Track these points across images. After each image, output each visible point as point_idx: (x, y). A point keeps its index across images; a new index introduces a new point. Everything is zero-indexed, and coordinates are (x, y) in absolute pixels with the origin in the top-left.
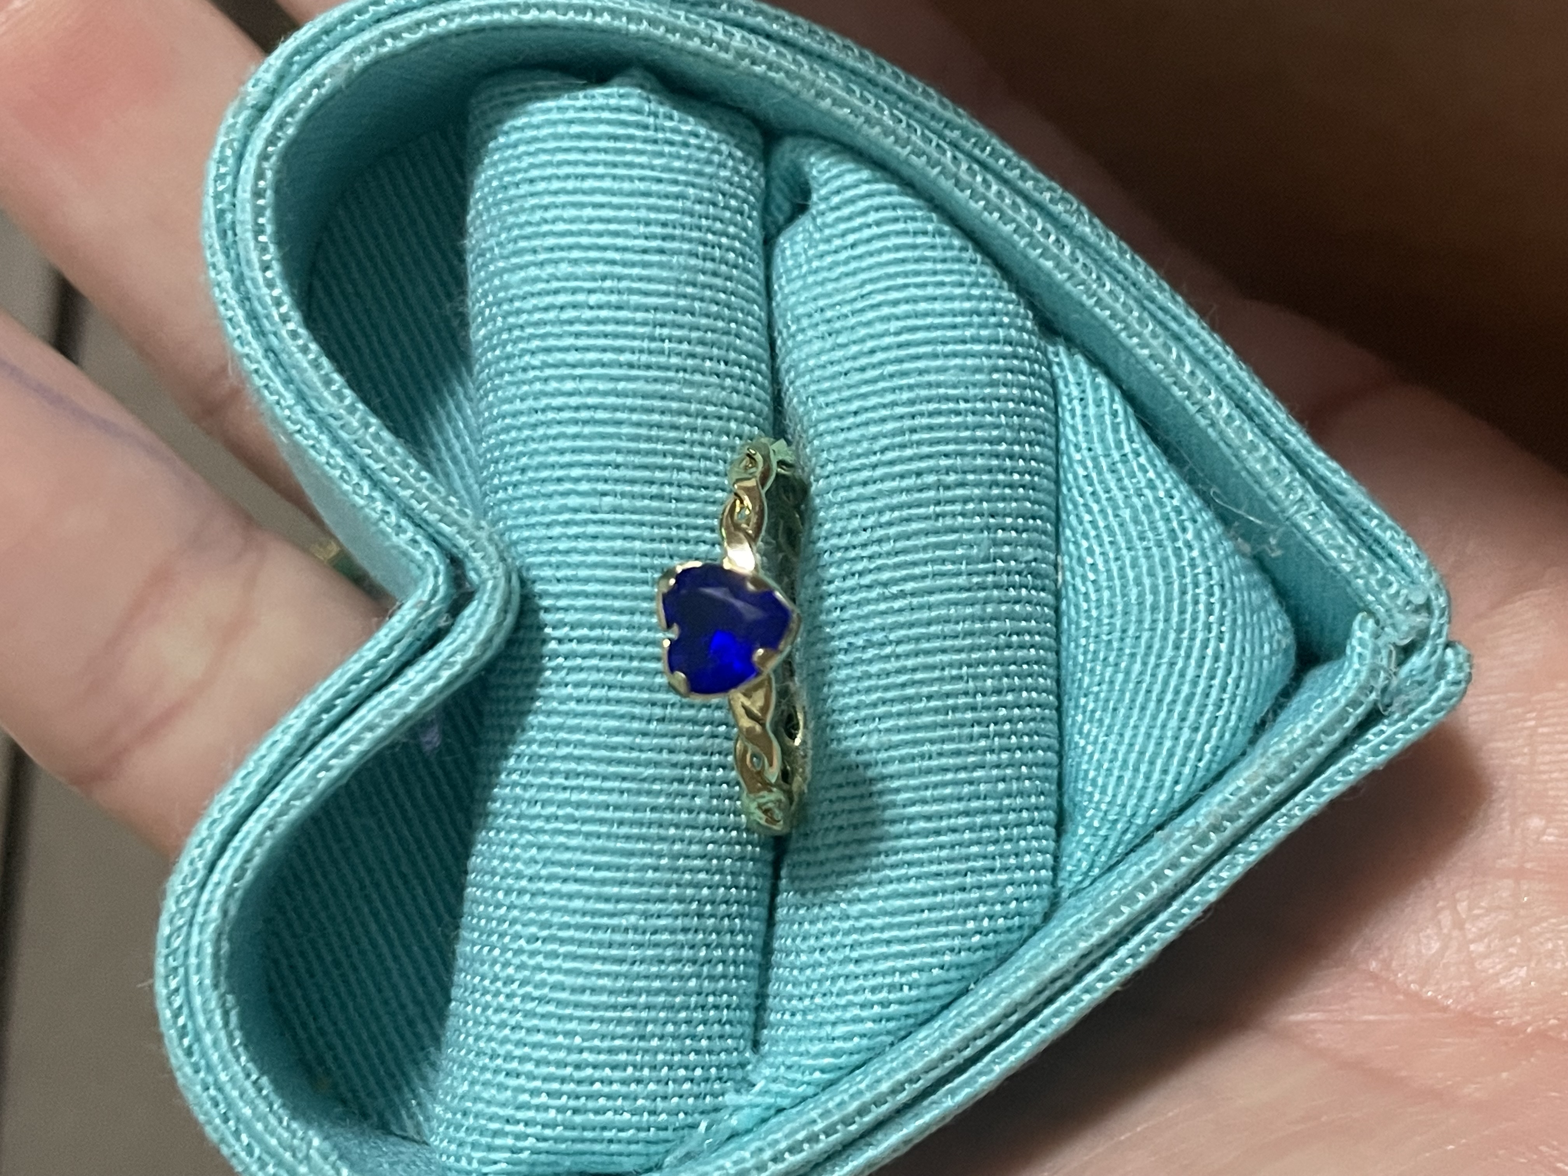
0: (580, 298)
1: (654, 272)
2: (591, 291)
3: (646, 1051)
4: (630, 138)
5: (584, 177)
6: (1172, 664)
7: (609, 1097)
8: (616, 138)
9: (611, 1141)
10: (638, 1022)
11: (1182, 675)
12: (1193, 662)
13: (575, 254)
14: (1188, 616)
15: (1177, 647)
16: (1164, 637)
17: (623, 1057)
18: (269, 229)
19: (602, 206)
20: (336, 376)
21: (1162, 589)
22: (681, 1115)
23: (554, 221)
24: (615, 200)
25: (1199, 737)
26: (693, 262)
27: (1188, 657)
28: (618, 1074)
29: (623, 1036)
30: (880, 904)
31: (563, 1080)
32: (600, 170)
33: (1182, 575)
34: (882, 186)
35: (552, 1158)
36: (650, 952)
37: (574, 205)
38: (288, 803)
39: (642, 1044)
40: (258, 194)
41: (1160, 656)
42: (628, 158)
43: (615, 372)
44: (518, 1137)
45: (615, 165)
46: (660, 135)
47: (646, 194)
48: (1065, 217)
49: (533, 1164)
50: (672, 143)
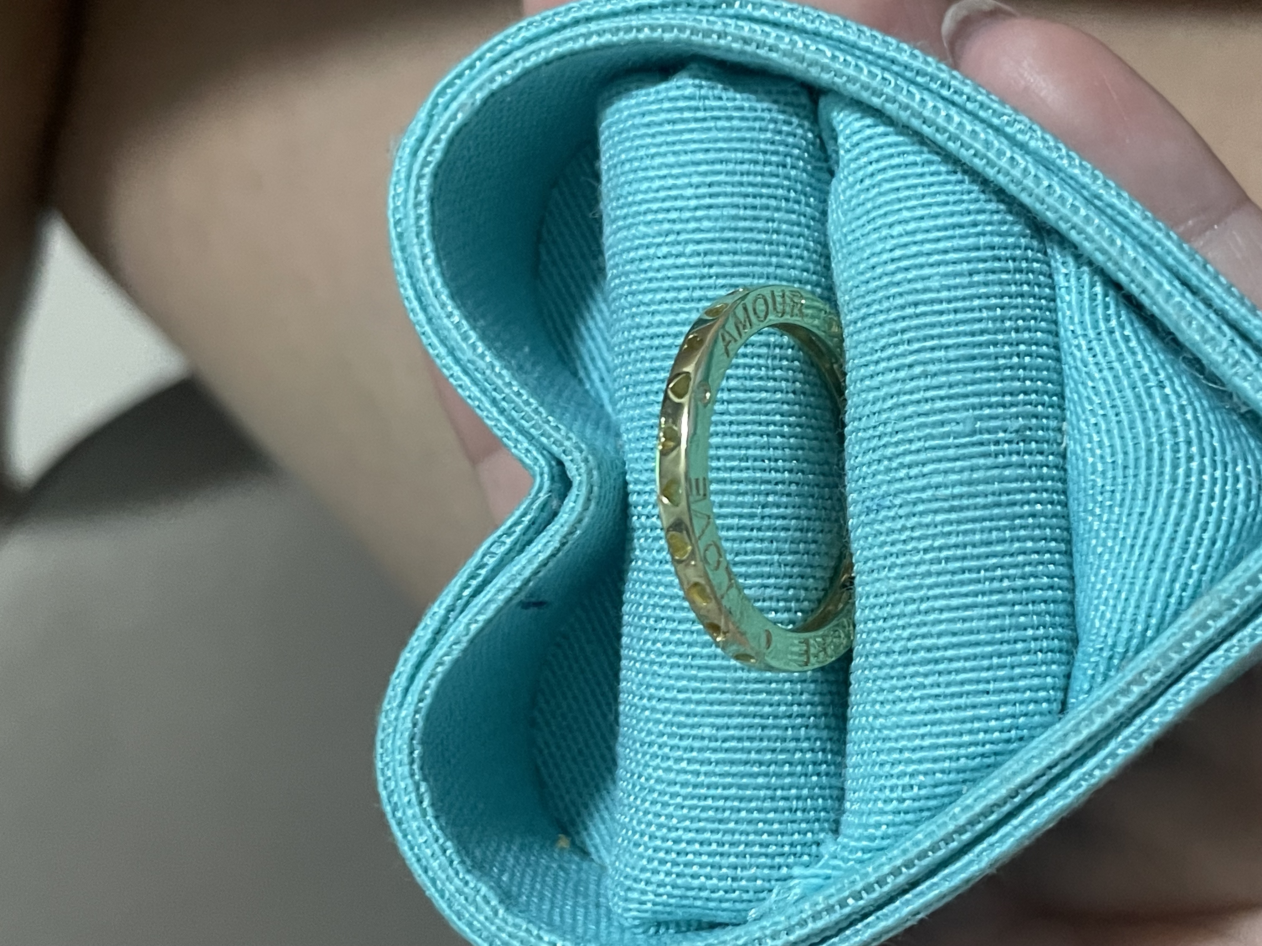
0: (652, 251)
1: (706, 224)
2: (659, 245)
3: (725, 832)
4: (684, 121)
5: (653, 156)
6: (1142, 514)
7: (702, 866)
8: (674, 122)
9: (708, 899)
10: (717, 809)
11: (1150, 523)
12: (1161, 510)
13: (649, 217)
14: (1155, 470)
15: (1146, 499)
16: (1134, 491)
17: (707, 835)
18: (426, 229)
19: (665, 177)
20: (471, 333)
21: (1131, 449)
22: (759, 882)
23: (635, 194)
24: (675, 171)
25: (1168, 576)
26: (733, 212)
27: (1155, 507)
28: (705, 848)
29: (707, 820)
30: (894, 719)
31: (667, 852)
32: (663, 149)
33: (1148, 435)
34: (881, 129)
35: (668, 909)
36: (721, 756)
37: (646, 179)
38: (450, 647)
39: (721, 827)
40: (417, 205)
41: (1131, 508)
42: (686, 136)
43: (676, 306)
44: (644, 892)
45: (674, 143)
46: (708, 114)
47: (698, 164)
48: (1020, 137)
49: (655, 912)
50: (718, 118)
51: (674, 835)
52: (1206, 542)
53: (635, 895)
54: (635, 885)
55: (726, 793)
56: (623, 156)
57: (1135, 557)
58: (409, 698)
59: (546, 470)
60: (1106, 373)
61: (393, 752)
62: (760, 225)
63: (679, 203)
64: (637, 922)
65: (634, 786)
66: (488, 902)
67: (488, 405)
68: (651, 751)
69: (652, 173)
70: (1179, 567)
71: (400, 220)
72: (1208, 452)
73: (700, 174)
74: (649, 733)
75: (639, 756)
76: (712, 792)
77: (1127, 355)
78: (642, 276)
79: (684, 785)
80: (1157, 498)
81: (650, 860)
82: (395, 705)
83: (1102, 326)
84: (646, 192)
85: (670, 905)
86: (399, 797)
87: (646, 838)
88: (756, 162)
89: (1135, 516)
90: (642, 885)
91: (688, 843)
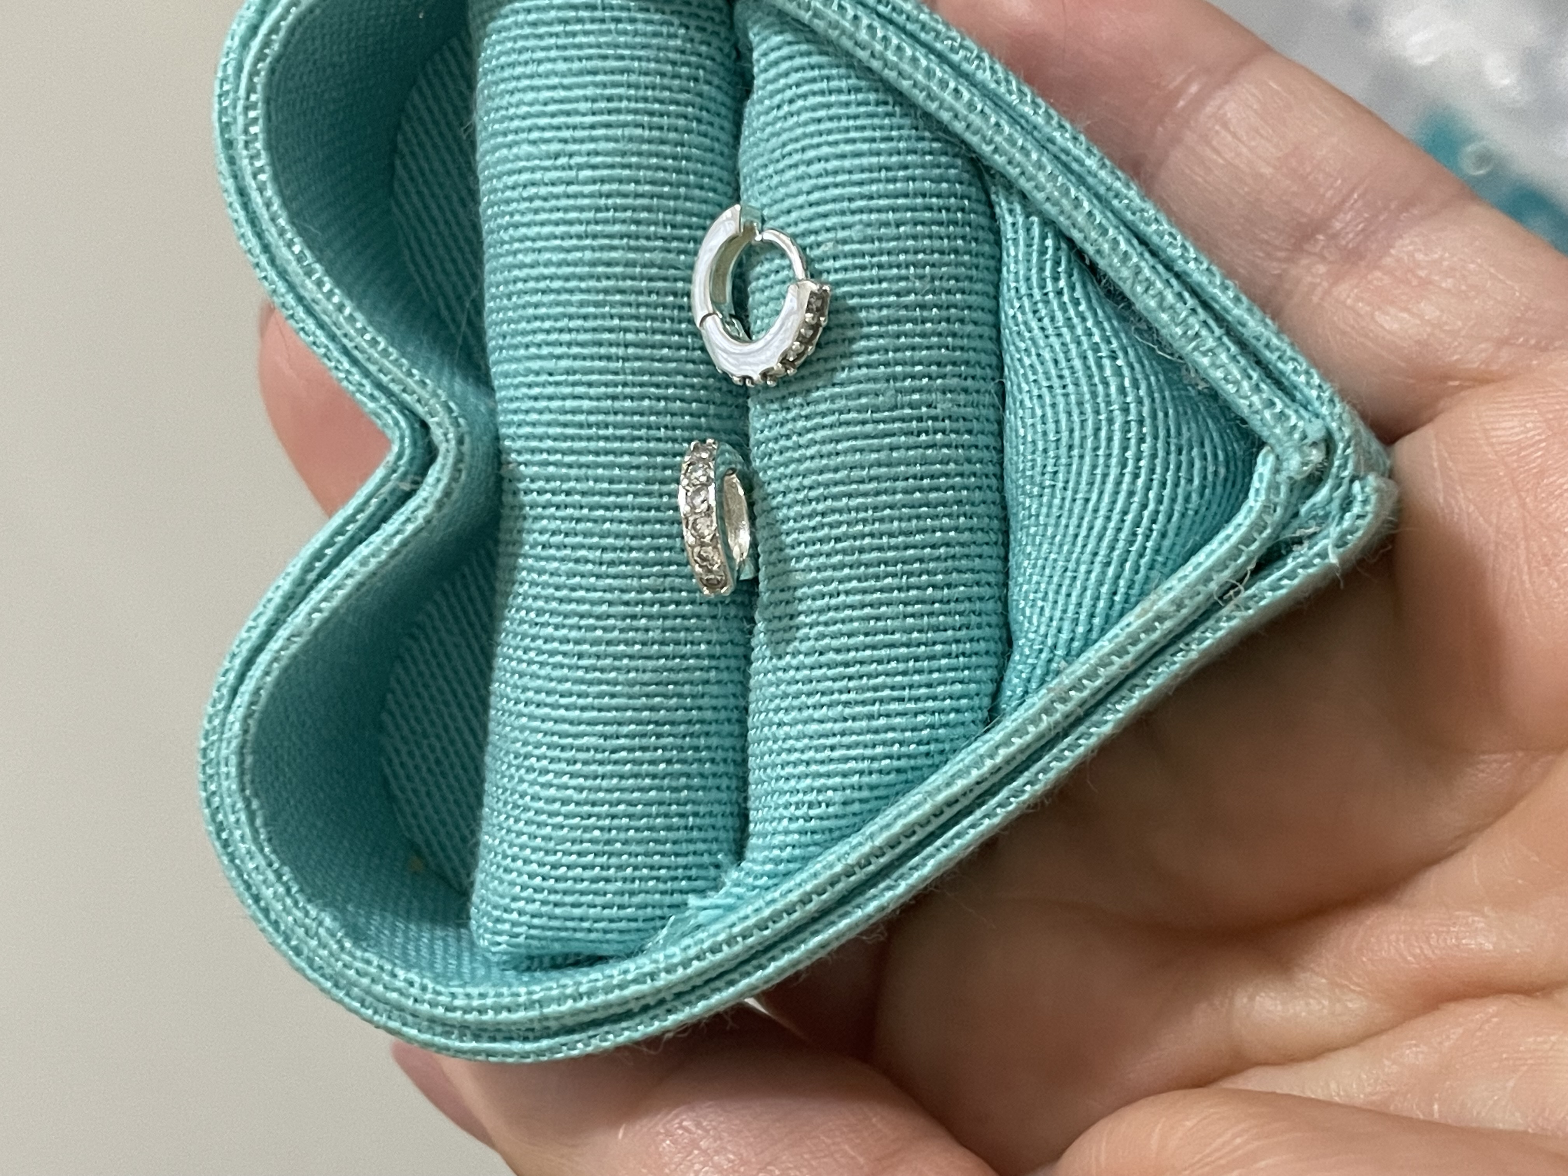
2: (547, 169)
4: (579, 21)
12: (1107, 497)
14: (1102, 451)
15: (1091, 483)
16: (1079, 474)
17: (590, 858)
18: (260, 138)
19: (555, 87)
20: (316, 266)
22: (650, 909)
24: (566, 81)
25: (1111, 571)
26: (637, 132)
31: (544, 878)
34: (801, 48)
36: (609, 768)
38: (289, 639)
39: (607, 848)
40: (249, 107)
46: (607, 14)
50: (618, 20)
51: (551, 859)
52: (1155, 533)
53: (507, 926)
54: (506, 916)
55: (614, 810)
56: (503, 59)
57: (1078, 549)
58: (238, 701)
59: (407, 433)
60: (1053, 340)
61: (218, 763)
62: (666, 149)
63: (571, 120)
64: (505, 958)
65: (506, 803)
66: (333, 935)
67: (336, 354)
68: (527, 763)
69: (537, 82)
70: (1123, 561)
71: (228, 124)
72: (1162, 433)
73: (596, 85)
74: (525, 743)
75: (513, 770)
76: (597, 809)
77: (1076, 320)
78: (526, 204)
79: (565, 802)
80: (1103, 483)
81: (524, 888)
82: (220, 706)
83: (1050, 287)
84: (531, 104)
85: (545, 938)
86: (225, 816)
87: (520, 863)
88: (663, 75)
89: (1079, 503)
90: (515, 915)
91: (569, 867)
